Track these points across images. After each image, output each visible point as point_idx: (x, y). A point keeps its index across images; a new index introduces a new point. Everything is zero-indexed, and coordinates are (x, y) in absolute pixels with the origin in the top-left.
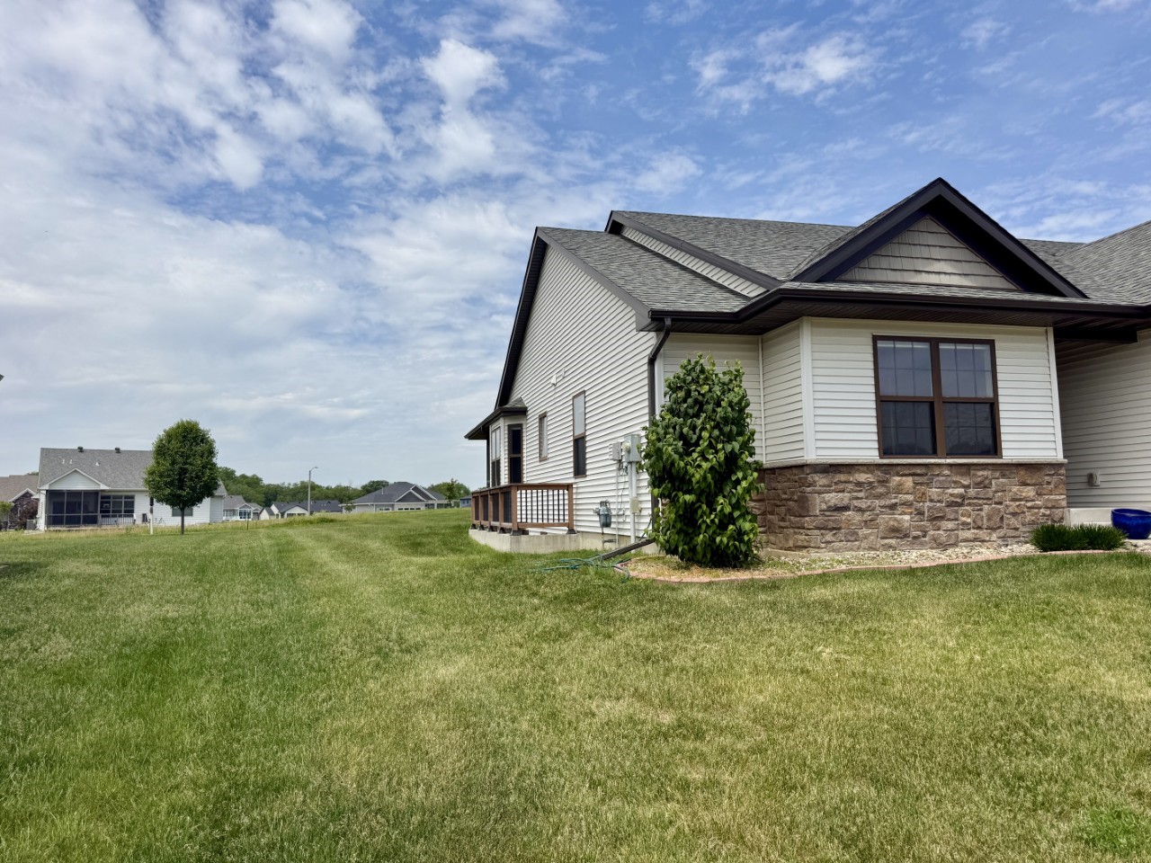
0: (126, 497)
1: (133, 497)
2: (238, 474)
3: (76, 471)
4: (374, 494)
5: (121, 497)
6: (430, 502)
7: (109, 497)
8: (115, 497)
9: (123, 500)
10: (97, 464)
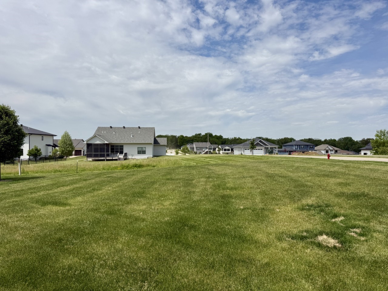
0: (120, 146)
1: (123, 146)
2: (185, 136)
3: (96, 136)
4: (243, 143)
5: (118, 146)
6: (267, 147)
7: (114, 146)
8: (116, 146)
9: (119, 147)
10: (114, 133)
